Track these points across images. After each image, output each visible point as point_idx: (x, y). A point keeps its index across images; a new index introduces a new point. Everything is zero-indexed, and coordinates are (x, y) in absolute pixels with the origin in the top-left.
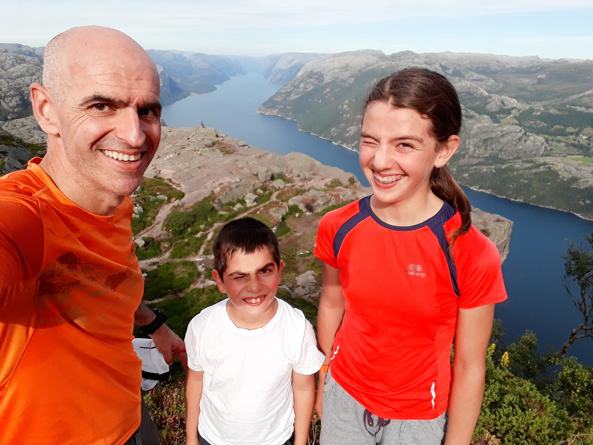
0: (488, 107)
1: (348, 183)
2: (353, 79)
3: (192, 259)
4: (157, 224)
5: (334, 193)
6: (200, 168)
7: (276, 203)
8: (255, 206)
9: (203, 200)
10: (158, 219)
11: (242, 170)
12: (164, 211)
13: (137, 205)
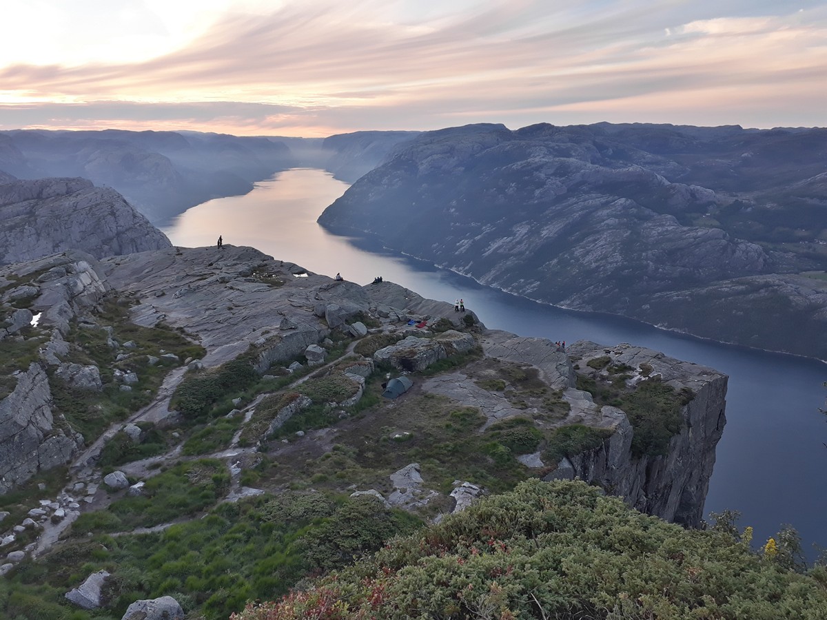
1: (464, 324)
3: (219, 455)
4: (161, 400)
5: (444, 340)
6: (230, 309)
7: (355, 359)
8: (321, 365)
9: (237, 358)
10: (161, 393)
11: (299, 311)
12: (175, 378)
13: (128, 371)
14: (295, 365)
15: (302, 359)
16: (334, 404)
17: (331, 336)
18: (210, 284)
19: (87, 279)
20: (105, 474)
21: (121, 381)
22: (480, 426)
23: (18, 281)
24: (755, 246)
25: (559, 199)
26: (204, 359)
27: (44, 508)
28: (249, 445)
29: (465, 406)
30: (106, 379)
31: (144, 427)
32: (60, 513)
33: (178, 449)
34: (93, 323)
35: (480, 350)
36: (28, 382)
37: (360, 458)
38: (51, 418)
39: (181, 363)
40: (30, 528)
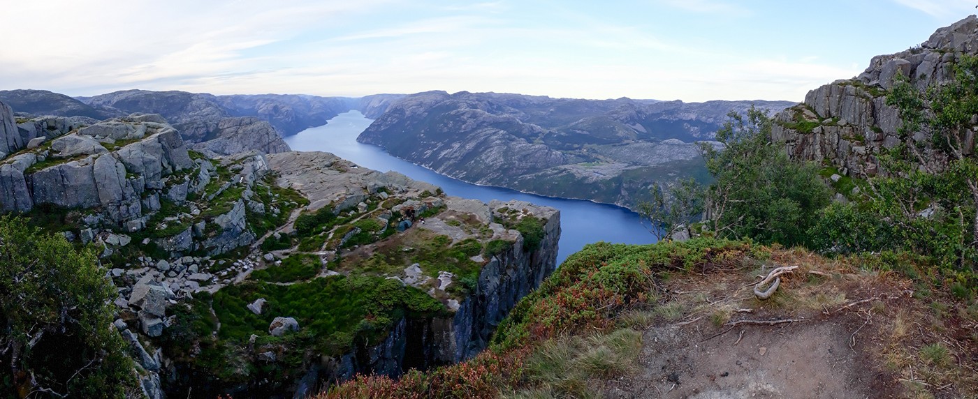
0: (524, 132)
1: (437, 194)
2: (427, 114)
3: (317, 253)
4: (290, 223)
5: (428, 201)
6: (321, 182)
7: (382, 210)
8: (366, 213)
9: (325, 207)
10: (290, 220)
11: (354, 185)
12: (296, 214)
13: (276, 208)
14: (353, 212)
15: (356, 209)
16: (373, 233)
17: (370, 198)
18: (312, 170)
19: (261, 164)
20: (264, 254)
21: (273, 212)
22: (449, 244)
23: (236, 162)
24: (559, 152)
25: (473, 130)
26: (309, 206)
27: (239, 263)
28: (332, 250)
29: (441, 234)
30: (267, 210)
31: (283, 235)
32: (246, 267)
33: (296, 248)
34: (263, 184)
35: (445, 207)
36: (238, 207)
37: (388, 260)
38: (245, 224)
39: (299, 207)
40: (234, 270)
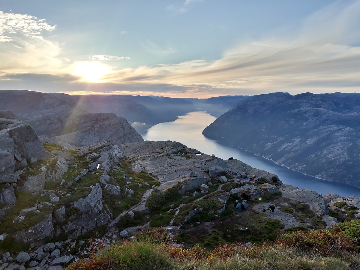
1: (272, 181)
2: (268, 112)
3: (165, 228)
4: (142, 202)
5: (263, 187)
6: (170, 166)
7: (222, 192)
8: (207, 194)
9: (173, 187)
10: (143, 199)
11: (198, 169)
12: (148, 194)
13: (131, 189)
14: (196, 192)
15: (199, 190)
16: (213, 211)
17: (211, 181)
18: (162, 156)
19: (116, 152)
20: (120, 231)
21: (128, 193)
22: (281, 228)
23: (92, 151)
25: (316, 127)
26: (160, 187)
27: (97, 242)
28: (177, 225)
29: (274, 219)
30: (122, 192)
31: (136, 213)
33: (148, 224)
34: (118, 169)
35: (280, 194)
36: (95, 190)
37: (225, 237)
38: (102, 206)
39: (151, 188)
